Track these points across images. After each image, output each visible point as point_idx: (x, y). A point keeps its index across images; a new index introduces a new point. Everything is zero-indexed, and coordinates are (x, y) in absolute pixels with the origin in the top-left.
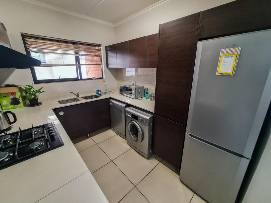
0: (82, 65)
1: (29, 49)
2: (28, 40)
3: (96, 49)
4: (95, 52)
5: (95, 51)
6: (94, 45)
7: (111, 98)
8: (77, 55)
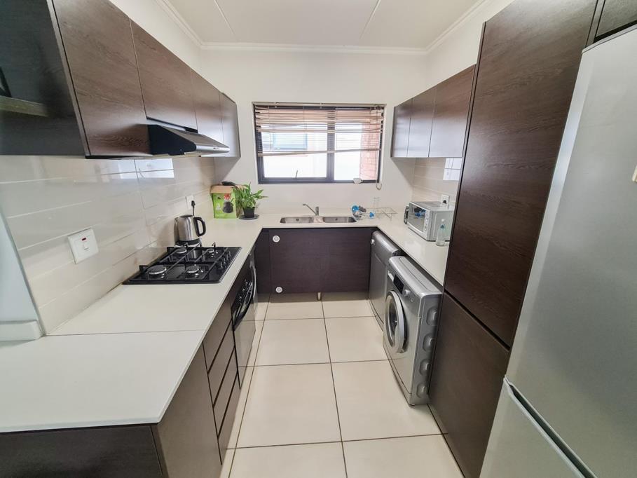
0: (337, 151)
1: (260, 127)
2: (261, 112)
3: (372, 115)
4: (369, 123)
5: (368, 120)
6: (369, 108)
7: (376, 229)
8: (331, 132)
